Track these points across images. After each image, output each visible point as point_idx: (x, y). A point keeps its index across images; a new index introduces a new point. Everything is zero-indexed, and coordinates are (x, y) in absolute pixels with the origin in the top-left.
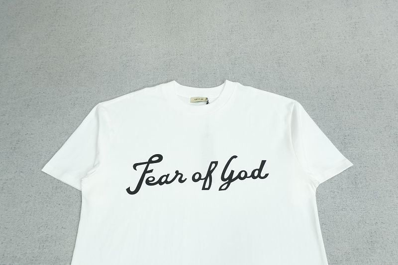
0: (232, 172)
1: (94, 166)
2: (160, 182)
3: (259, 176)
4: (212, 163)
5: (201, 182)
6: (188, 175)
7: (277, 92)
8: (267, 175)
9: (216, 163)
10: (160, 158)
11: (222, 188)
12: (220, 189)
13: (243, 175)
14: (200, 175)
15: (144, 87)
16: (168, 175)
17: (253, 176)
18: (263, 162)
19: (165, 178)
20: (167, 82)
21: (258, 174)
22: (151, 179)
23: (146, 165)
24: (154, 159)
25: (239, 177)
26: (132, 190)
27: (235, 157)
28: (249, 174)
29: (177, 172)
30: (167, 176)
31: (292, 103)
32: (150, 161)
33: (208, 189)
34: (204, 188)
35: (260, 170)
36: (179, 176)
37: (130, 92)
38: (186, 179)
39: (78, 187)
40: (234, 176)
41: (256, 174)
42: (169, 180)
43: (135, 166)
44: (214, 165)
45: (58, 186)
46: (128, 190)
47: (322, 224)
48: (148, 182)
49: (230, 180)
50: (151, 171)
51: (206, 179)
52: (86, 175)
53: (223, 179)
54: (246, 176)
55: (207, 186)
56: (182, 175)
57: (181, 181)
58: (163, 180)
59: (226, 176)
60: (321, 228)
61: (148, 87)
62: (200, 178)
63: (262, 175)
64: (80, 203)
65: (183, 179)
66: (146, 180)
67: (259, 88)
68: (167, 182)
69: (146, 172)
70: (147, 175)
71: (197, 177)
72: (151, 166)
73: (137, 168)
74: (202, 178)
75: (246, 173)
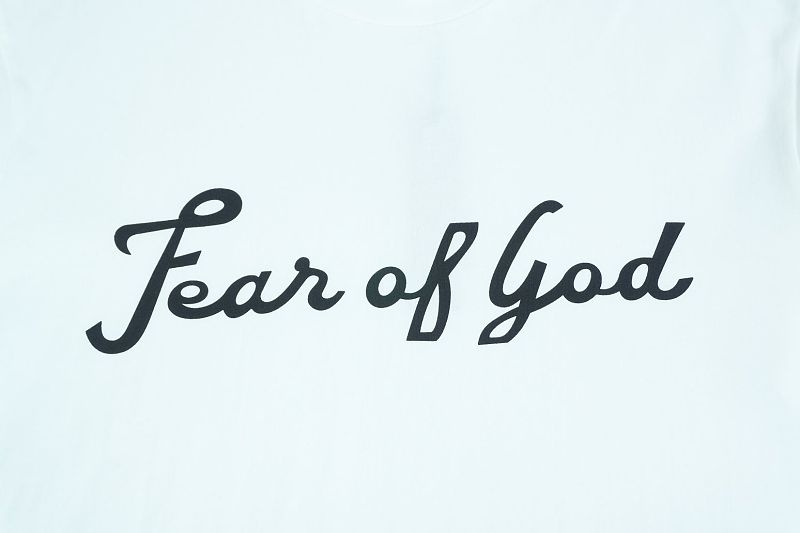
0: (539, 269)
2: (228, 305)
3: (651, 287)
4: (453, 229)
5: (406, 309)
6: (348, 278)
8: (683, 285)
9: (471, 230)
10: (232, 204)
11: (494, 334)
12: (485, 338)
13: (582, 281)
14: (401, 279)
16: (266, 275)
17: (624, 287)
18: (672, 231)
19: (250, 289)
21: (647, 279)
22: (190, 292)
23: (171, 231)
24: (203, 210)
25: (565, 289)
26: (113, 333)
27: (552, 206)
28: (609, 280)
29: (303, 267)
30: (261, 280)
32: (188, 218)
33: (434, 336)
34: (415, 334)
35: (656, 263)
36: (312, 281)
38: (340, 294)
40: (546, 285)
41: (639, 278)
42: (268, 296)
43: (122, 237)
44: (459, 239)
46: (95, 335)
48: (178, 305)
49: (528, 300)
50: (192, 259)
51: (424, 296)
53: (497, 295)
54: (595, 288)
55: (428, 324)
56: (323, 278)
57: (318, 301)
58: (244, 295)
59: (511, 285)
62: (399, 293)
63: (666, 282)
65: (327, 293)
66: (171, 296)
68: (257, 305)
69: (169, 260)
70: (174, 277)
71: (387, 286)
72: (192, 240)
73: (133, 242)
74: (408, 290)
75: (596, 275)
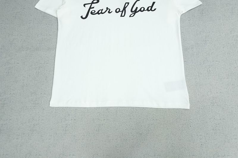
0: (137, 8)
1: (62, 5)
2: (98, 13)
3: (151, 10)
4: (126, 3)
5: (120, 13)
6: (113, 10)
8: (155, 9)
9: (128, 3)
10: (98, 1)
11: (131, 16)
12: (130, 16)
13: (142, 9)
14: (120, 9)
16: (103, 9)
17: (148, 10)
18: (154, 3)
23: (91, 4)
25: (140, 10)
26: (84, 17)
28: (146, 9)
29: (107, 8)
30: (102, 10)
32: (93, 3)
33: (124, 16)
34: (121, 16)
35: (152, 7)
36: (108, 10)
38: (112, 12)
39: (55, 16)
40: (138, 10)
41: (150, 9)
42: (103, 12)
43: (84, 5)
44: (127, 4)
45: (45, 15)
46: (82, 17)
47: (182, 33)
48: (92, 13)
49: (136, 12)
50: (93, 8)
51: (122, 11)
52: (59, 8)
53: (132, 11)
54: (144, 10)
55: (123, 15)
56: (110, 10)
57: (109, 12)
58: (100, 12)
59: (133, 10)
60: (181, 34)
62: (119, 11)
63: (153, 9)
64: (57, 24)
65: (110, 11)
68: (102, 13)
69: (90, 8)
70: (91, 10)
71: (118, 10)
72: (93, 5)
73: (86, 6)
74: (120, 11)
75: (144, 8)
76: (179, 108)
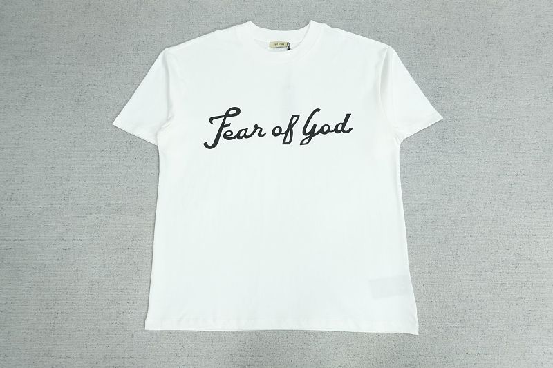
0: (315, 126)
1: (168, 120)
2: (238, 136)
3: (343, 130)
4: (293, 116)
5: (282, 137)
6: (267, 130)
7: (369, 36)
8: (351, 129)
9: (298, 117)
10: (238, 111)
11: (304, 142)
12: (301, 144)
13: (325, 129)
14: (281, 129)
15: (215, 29)
17: (336, 130)
18: (348, 116)
19: (243, 132)
20: (242, 23)
21: (341, 128)
22: (229, 133)
23: (223, 118)
24: (231, 113)
25: (321, 131)
26: (210, 144)
27: (318, 110)
28: (332, 129)
29: (256, 127)
30: (246, 130)
31: (385, 49)
32: (227, 115)
33: (289, 143)
34: (284, 143)
35: (344, 124)
36: (259, 130)
37: (200, 35)
38: (265, 133)
39: (154, 142)
40: (317, 130)
41: (340, 128)
42: (248, 134)
43: (211, 120)
44: (295, 119)
45: (132, 141)
46: (206, 144)
47: (403, 178)
48: (226, 137)
49: (312, 134)
50: (229, 125)
51: (286, 133)
52: (160, 129)
53: (304, 133)
54: (329, 131)
55: (287, 141)
56: (261, 129)
57: (260, 135)
58: (242, 134)
59: (307, 131)
60: (402, 182)
61: (220, 29)
62: (280, 133)
63: (346, 129)
64: (157, 158)
65: (262, 133)
66: (224, 134)
67: (349, 31)
68: (245, 136)
69: (223, 126)
70: (225, 130)
71: (277, 131)
72: (228, 120)
73: (213, 121)
74: (282, 132)
75: (329, 127)
76: (399, 331)
